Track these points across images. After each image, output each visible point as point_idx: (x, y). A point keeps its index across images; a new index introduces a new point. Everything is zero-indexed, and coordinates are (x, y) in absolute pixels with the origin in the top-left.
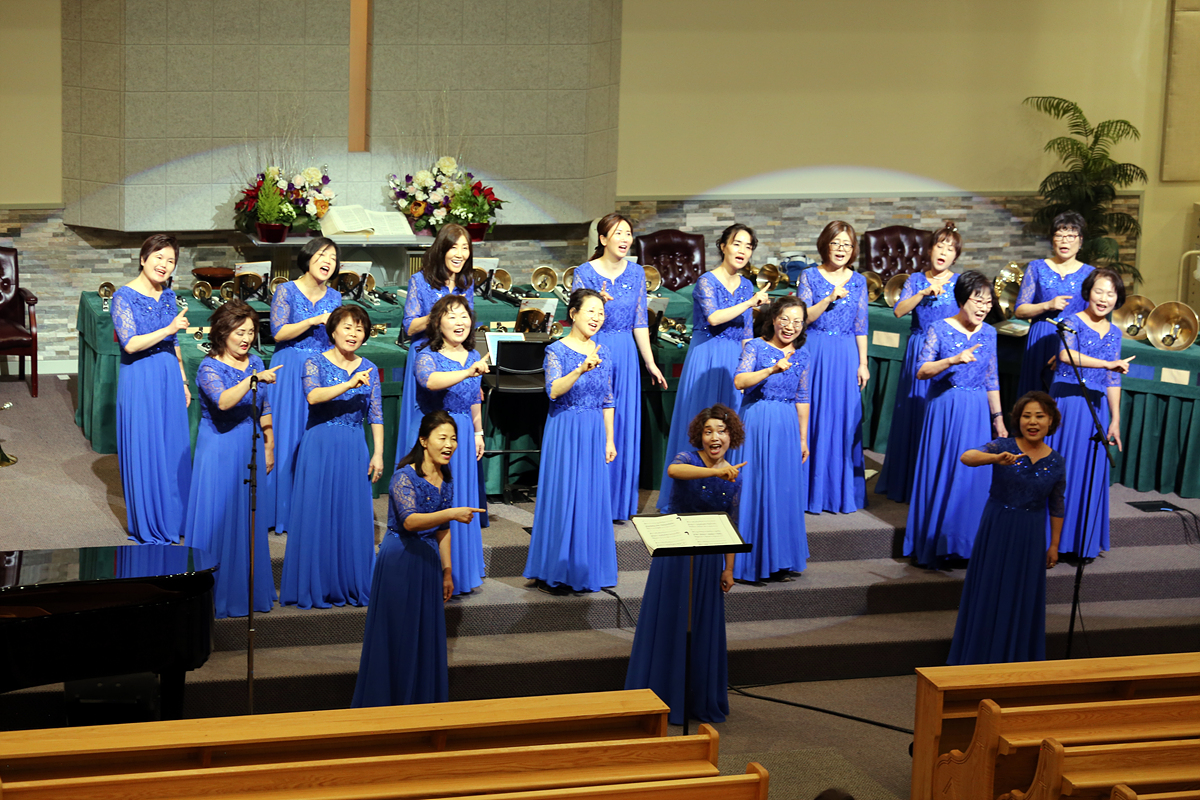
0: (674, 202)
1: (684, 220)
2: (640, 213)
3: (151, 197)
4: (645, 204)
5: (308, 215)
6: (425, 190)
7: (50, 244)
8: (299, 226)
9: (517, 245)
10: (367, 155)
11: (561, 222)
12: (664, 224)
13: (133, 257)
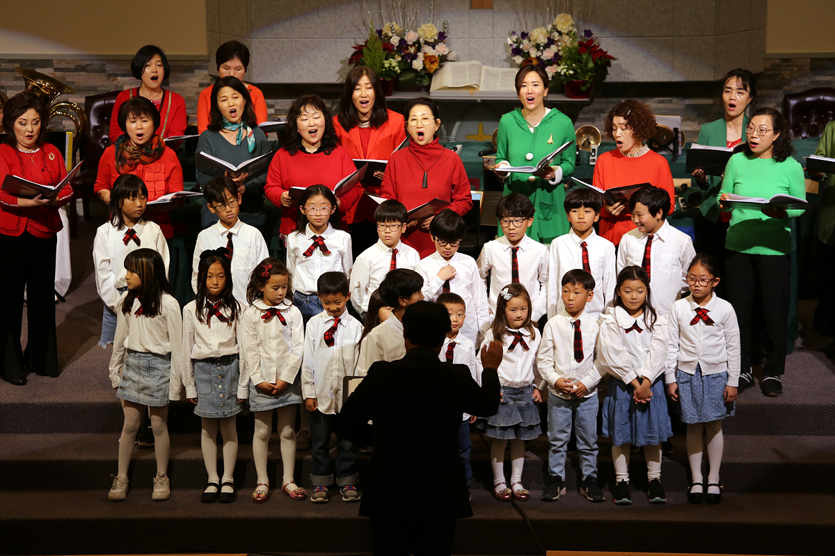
0: (829, 59)
2: (792, 71)
3: (277, 51)
4: (798, 62)
5: (416, 71)
6: (537, 46)
7: (197, 93)
8: (406, 81)
9: (660, 102)
10: (490, 12)
13: (276, 108)
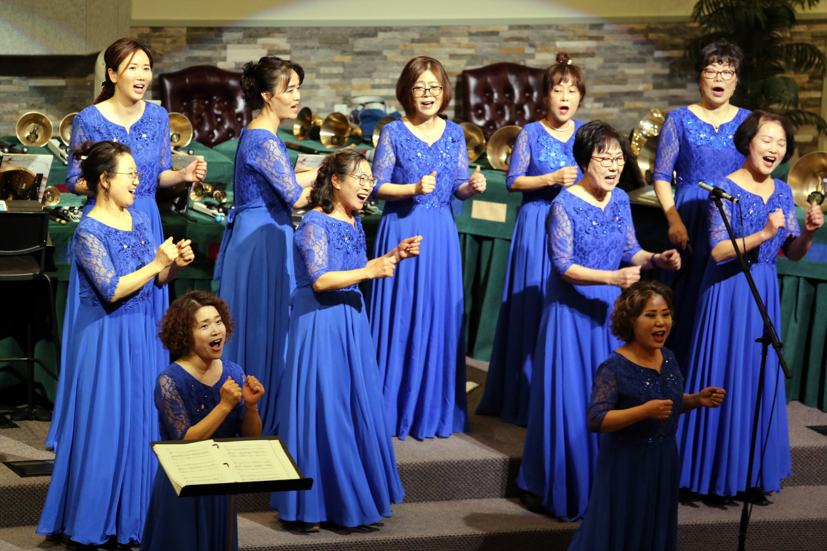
0: (210, 29)
1: (223, 54)
2: (164, 43)
4: (171, 32)
11: (56, 52)
12: (196, 59)
